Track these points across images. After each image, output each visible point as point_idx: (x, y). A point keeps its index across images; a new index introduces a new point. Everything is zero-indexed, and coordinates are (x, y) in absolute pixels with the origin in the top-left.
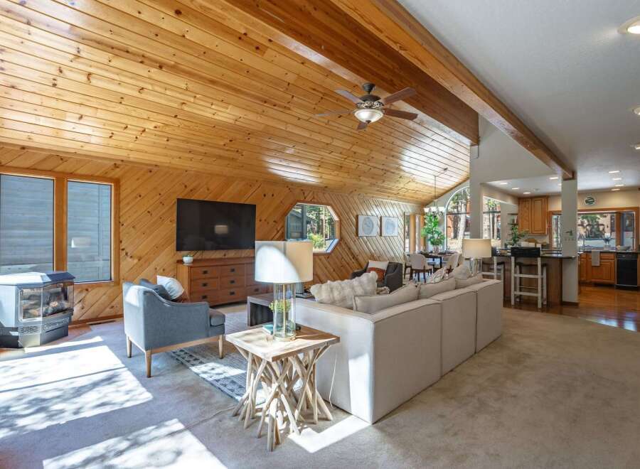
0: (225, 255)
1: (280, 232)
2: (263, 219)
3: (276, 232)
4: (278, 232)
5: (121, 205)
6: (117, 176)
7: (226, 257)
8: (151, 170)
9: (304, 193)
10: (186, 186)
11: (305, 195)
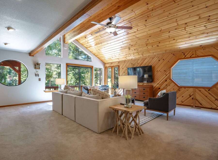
0: (143, 84)
1: (168, 75)
2: (158, 70)
3: (165, 75)
4: (166, 75)
5: (120, 71)
6: (119, 65)
7: (144, 85)
8: (125, 61)
9: (184, 54)
10: (132, 64)
11: (186, 55)
